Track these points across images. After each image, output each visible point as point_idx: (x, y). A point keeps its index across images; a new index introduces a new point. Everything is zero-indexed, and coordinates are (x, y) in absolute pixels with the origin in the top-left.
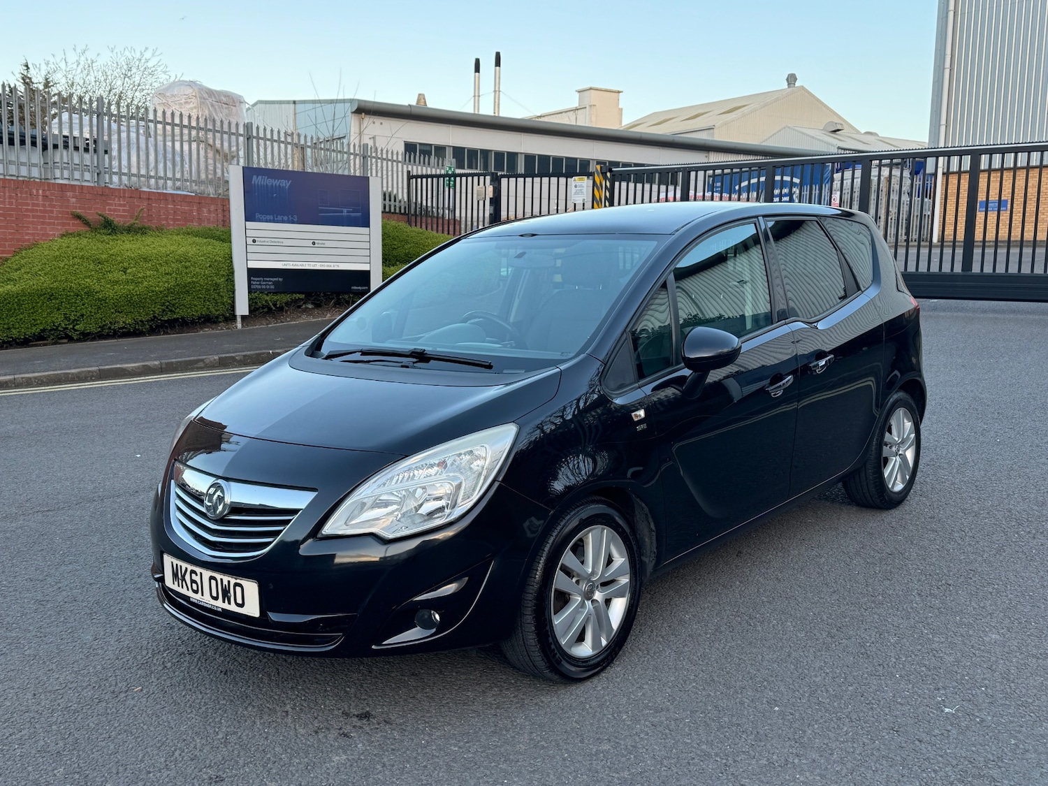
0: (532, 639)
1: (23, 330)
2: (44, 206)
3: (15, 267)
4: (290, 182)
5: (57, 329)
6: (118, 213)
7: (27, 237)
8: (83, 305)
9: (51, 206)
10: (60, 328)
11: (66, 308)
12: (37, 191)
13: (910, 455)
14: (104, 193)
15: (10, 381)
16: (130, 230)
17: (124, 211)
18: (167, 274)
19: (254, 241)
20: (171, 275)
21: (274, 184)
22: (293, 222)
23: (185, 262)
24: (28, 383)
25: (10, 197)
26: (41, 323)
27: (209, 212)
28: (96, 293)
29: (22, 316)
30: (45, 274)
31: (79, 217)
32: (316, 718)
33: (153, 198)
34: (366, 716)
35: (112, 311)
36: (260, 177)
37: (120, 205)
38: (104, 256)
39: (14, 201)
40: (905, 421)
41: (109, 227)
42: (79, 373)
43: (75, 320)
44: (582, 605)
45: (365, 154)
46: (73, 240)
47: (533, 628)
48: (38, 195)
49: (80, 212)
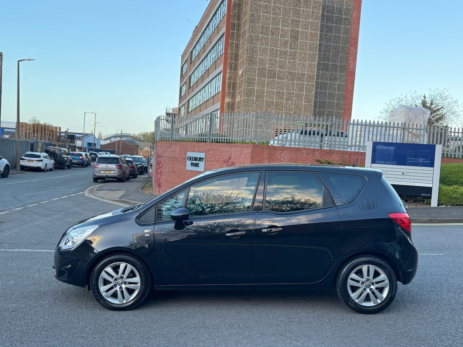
2: (306, 156)
4: (394, 147)
6: (335, 159)
9: (308, 156)
12: (304, 151)
14: (332, 152)
17: (338, 159)
21: (387, 148)
22: (394, 164)
25: (294, 153)
31: (318, 161)
33: (352, 154)
36: (380, 146)
37: (337, 156)
39: (295, 155)
48: (304, 153)
49: (319, 159)
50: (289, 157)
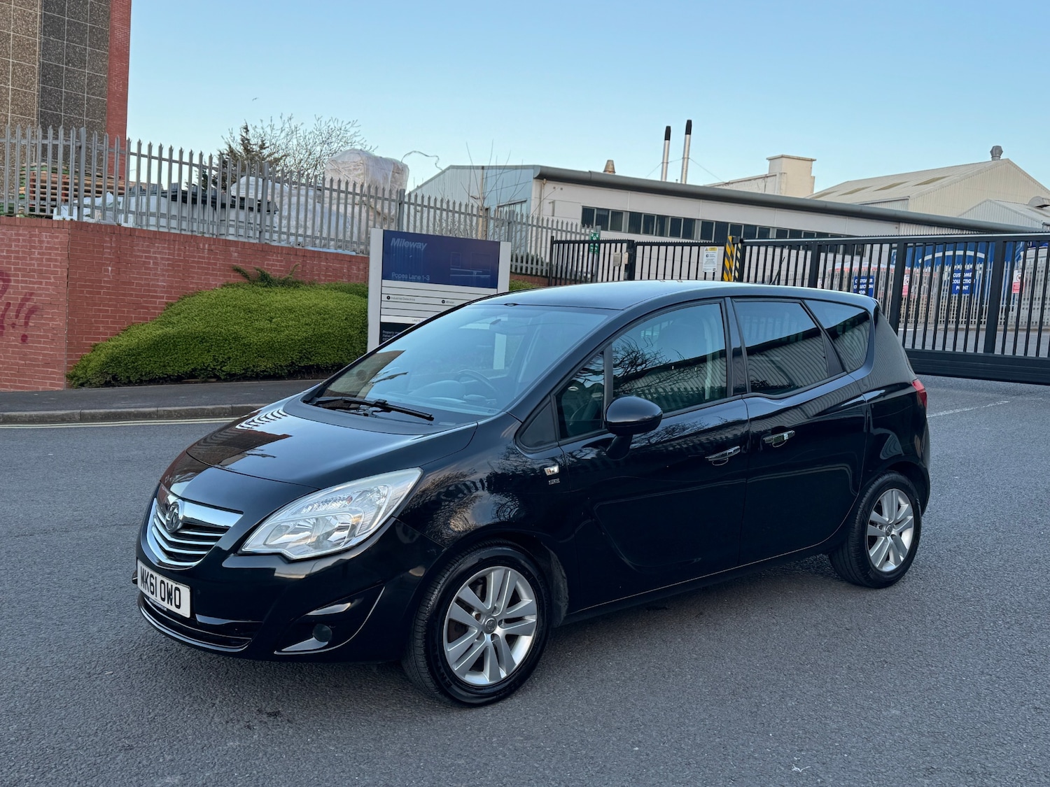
0: (422, 662)
1: (176, 368)
2: (209, 258)
3: (176, 312)
4: (426, 245)
5: (206, 369)
6: (274, 267)
7: (191, 286)
8: (231, 349)
9: (214, 259)
10: (209, 369)
11: (215, 350)
12: (204, 245)
13: (906, 537)
14: (265, 250)
15: (153, 413)
16: (285, 283)
17: (281, 266)
18: (307, 324)
19: (388, 298)
20: (310, 325)
21: (411, 246)
22: (425, 282)
23: (324, 315)
24: (169, 415)
25: (179, 249)
26: (193, 363)
27: (359, 269)
28: (242, 338)
29: (176, 356)
30: (201, 320)
31: (238, 270)
32: (234, 711)
33: (308, 255)
34: (275, 714)
35: (255, 355)
36: (399, 240)
37: (278, 261)
38: (255, 306)
39: (182, 253)
40: (901, 501)
41: (265, 280)
42: (214, 409)
43: (223, 361)
44: (480, 637)
45: (511, 220)
46: (231, 290)
47: (423, 652)
48: (204, 249)
49: (240, 265)
50: (168, 259)
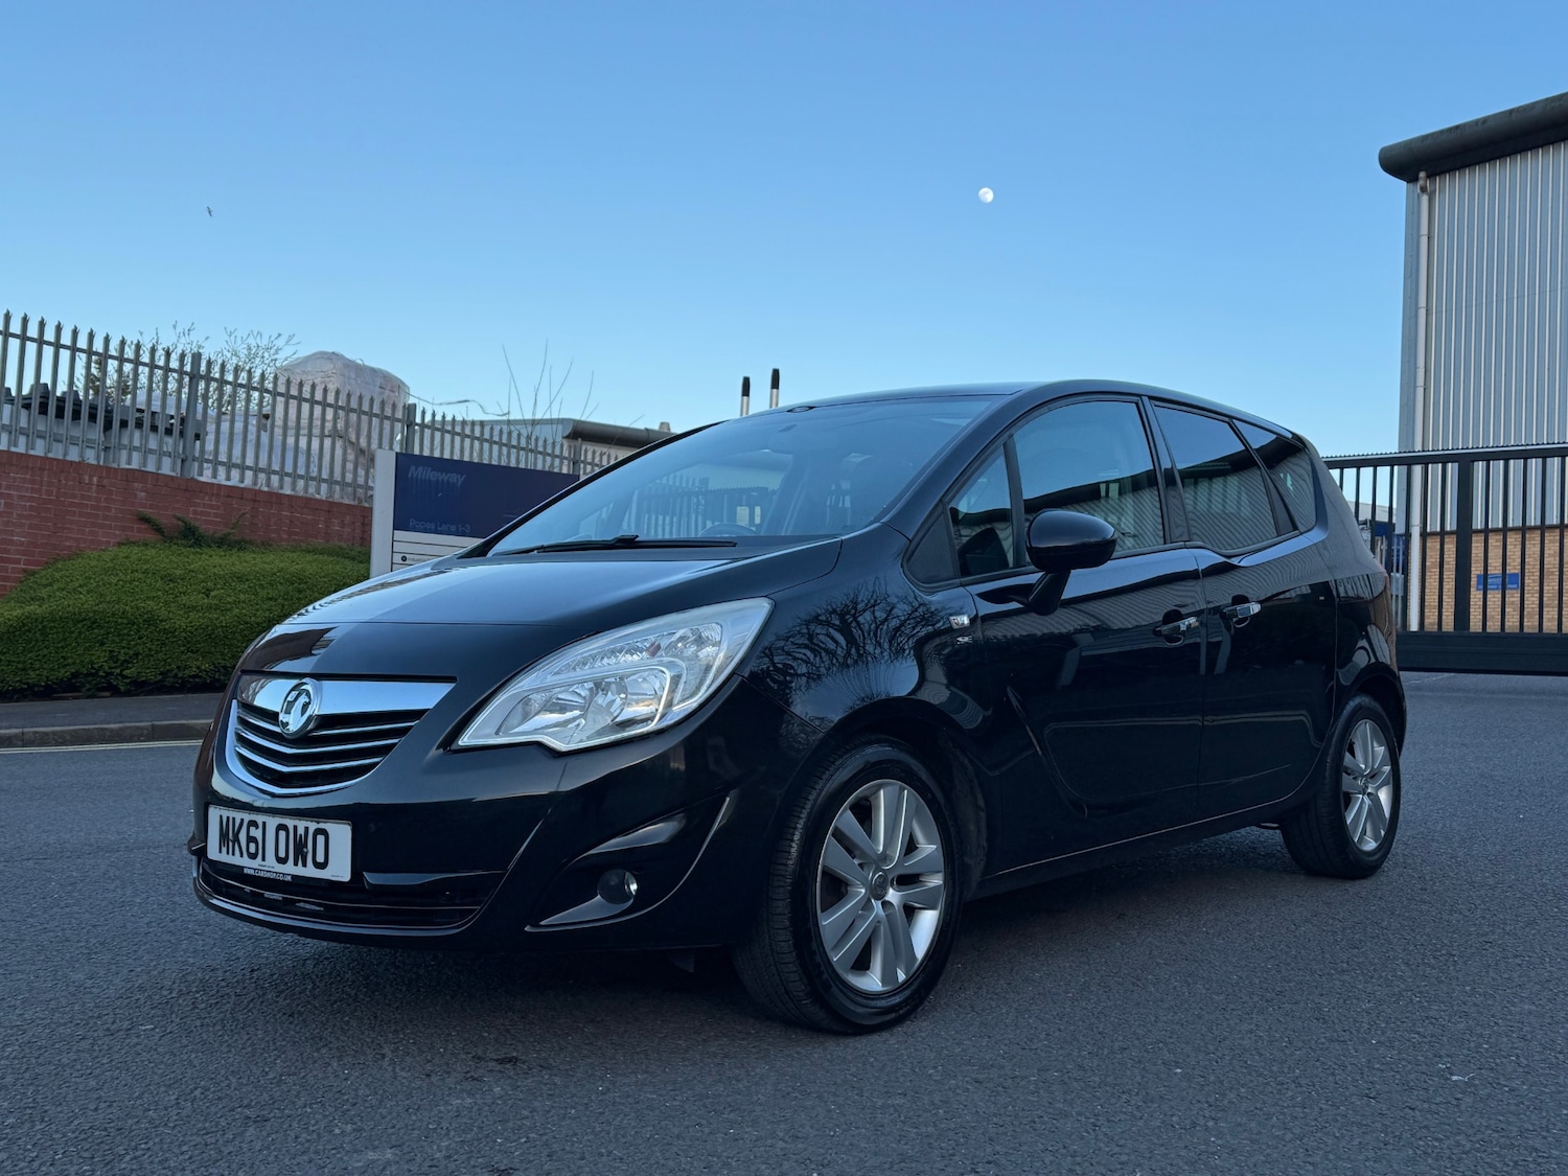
1: (45, 673)
2: (98, 499)
3: (44, 582)
4: (464, 477)
5: (95, 675)
6: (206, 518)
7: (68, 544)
8: (140, 638)
9: (108, 500)
10: (101, 673)
11: (113, 642)
12: (91, 477)
13: (1384, 796)
14: (191, 489)
15: (16, 736)
16: (222, 542)
17: (216, 515)
18: (271, 599)
19: (404, 559)
20: (276, 600)
21: (440, 479)
22: (463, 534)
23: (300, 584)
24: (43, 740)
25: (50, 484)
26: (74, 663)
27: (343, 524)
28: (162, 621)
29: (45, 651)
30: (88, 592)
31: (144, 519)
32: (429, 1061)
33: (261, 499)
34: (512, 1060)
35: (182, 649)
36: (421, 469)
37: (211, 507)
38: (178, 572)
39: (55, 490)
40: (1375, 745)
41: (190, 536)
42: (121, 729)
43: (126, 661)
44: (866, 906)
46: (136, 549)
48: (91, 483)
49: (148, 512)
50: (31, 499)
